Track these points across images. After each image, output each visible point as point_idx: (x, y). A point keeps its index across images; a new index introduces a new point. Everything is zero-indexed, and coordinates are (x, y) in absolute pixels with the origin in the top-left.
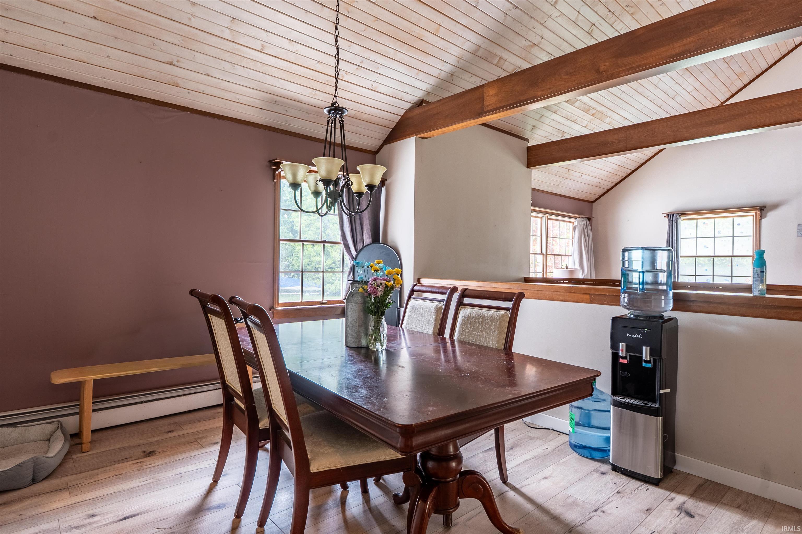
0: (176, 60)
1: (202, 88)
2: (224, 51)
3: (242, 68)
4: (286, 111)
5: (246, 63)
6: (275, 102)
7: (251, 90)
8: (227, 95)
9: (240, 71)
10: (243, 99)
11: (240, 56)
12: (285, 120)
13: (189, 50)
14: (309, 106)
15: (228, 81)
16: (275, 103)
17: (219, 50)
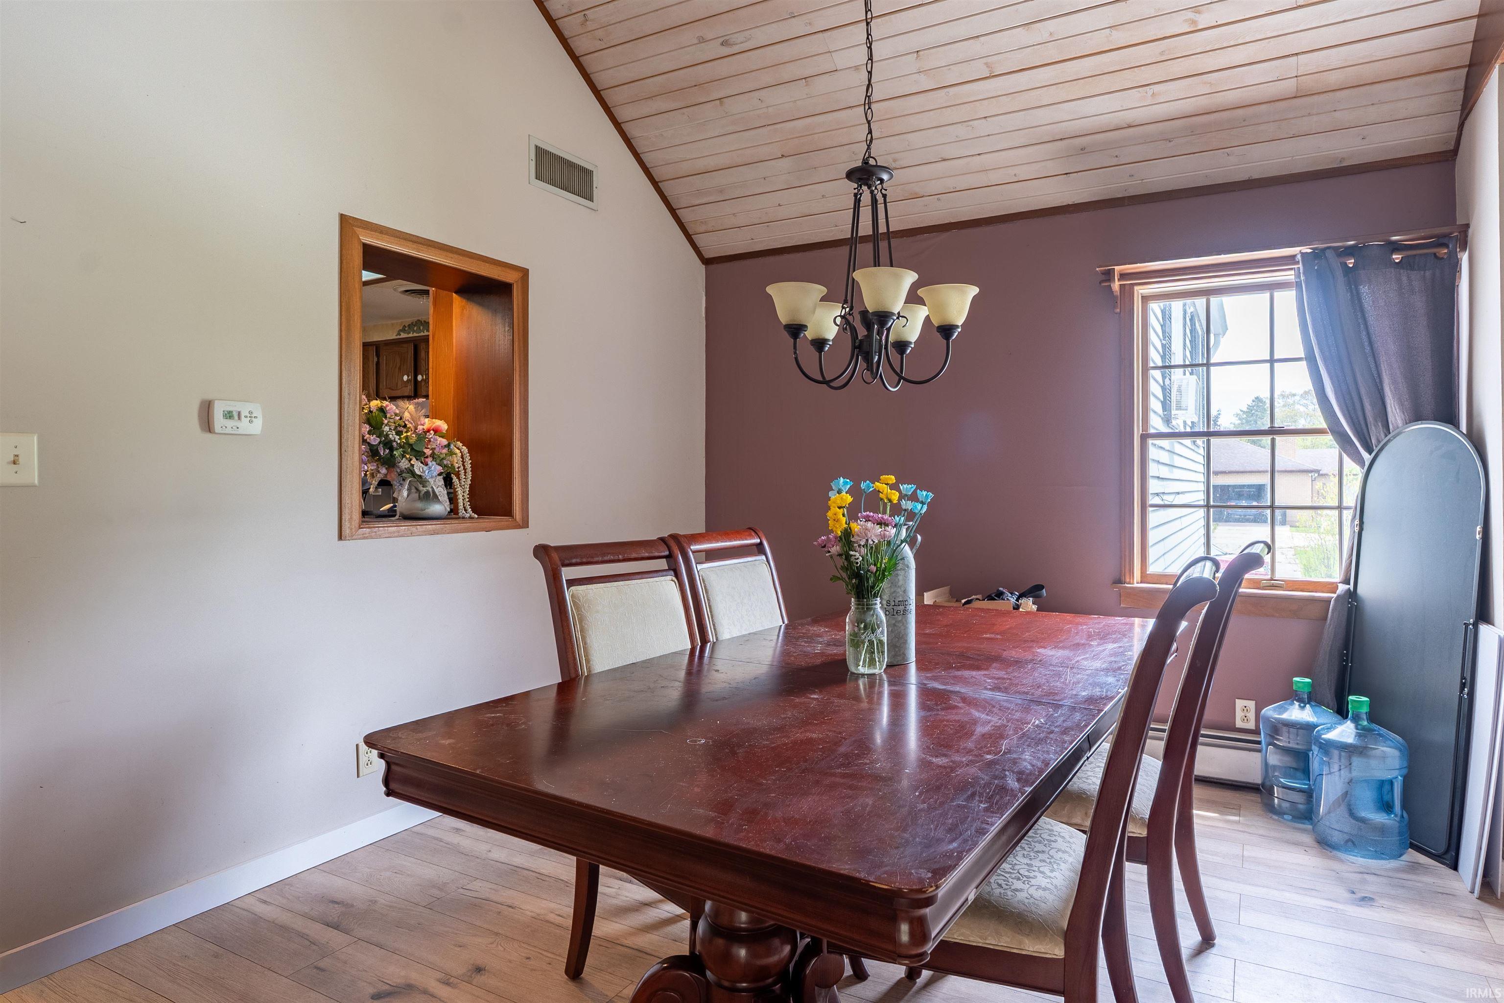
0: (891, 160)
1: (951, 184)
2: (939, 110)
3: (983, 120)
4: (1117, 156)
5: (984, 109)
6: (1082, 150)
7: (1024, 149)
8: (994, 177)
9: (983, 127)
10: (1024, 172)
11: (966, 105)
12: (1128, 175)
13: (897, 137)
14: (1160, 124)
15: (979, 154)
16: (1082, 152)
17: (931, 113)
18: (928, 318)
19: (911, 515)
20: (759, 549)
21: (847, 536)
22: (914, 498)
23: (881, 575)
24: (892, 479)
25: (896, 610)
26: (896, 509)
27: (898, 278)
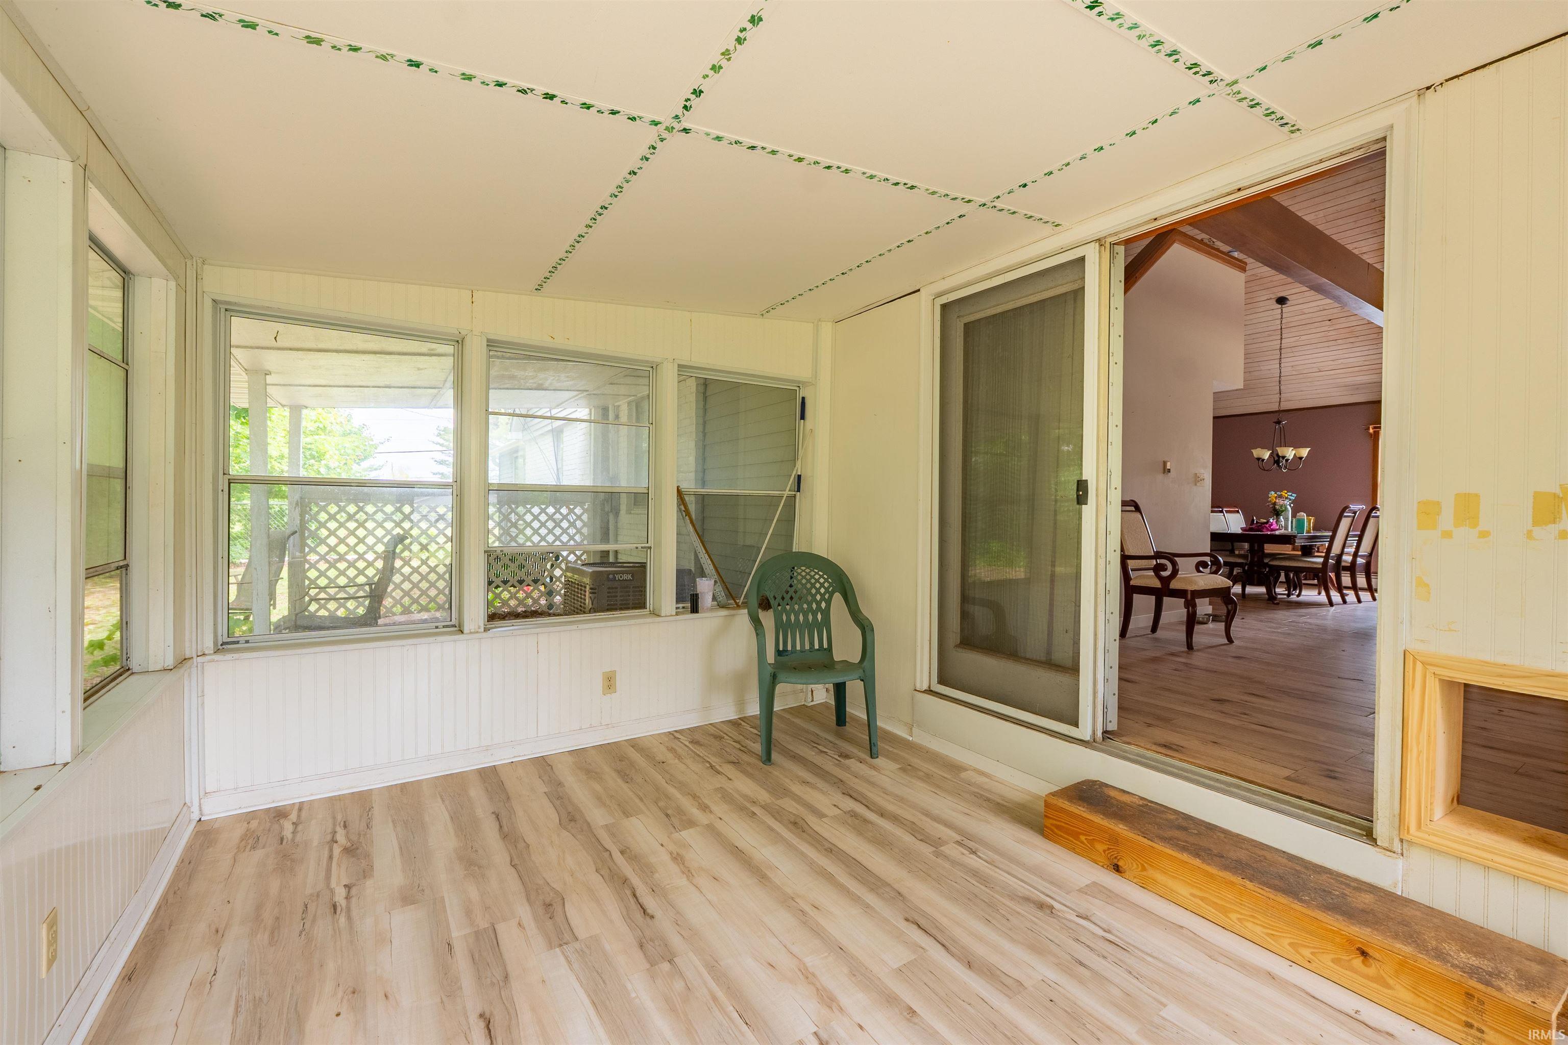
18: (1295, 454)
19: (1290, 500)
20: (1238, 512)
21: (1275, 504)
22: (1291, 495)
23: (1282, 511)
24: (1286, 492)
25: (1286, 519)
26: (1287, 498)
27: (1288, 449)
